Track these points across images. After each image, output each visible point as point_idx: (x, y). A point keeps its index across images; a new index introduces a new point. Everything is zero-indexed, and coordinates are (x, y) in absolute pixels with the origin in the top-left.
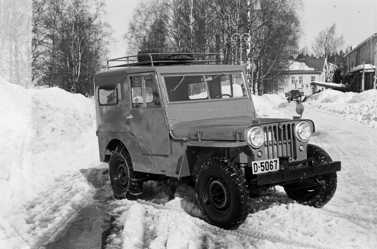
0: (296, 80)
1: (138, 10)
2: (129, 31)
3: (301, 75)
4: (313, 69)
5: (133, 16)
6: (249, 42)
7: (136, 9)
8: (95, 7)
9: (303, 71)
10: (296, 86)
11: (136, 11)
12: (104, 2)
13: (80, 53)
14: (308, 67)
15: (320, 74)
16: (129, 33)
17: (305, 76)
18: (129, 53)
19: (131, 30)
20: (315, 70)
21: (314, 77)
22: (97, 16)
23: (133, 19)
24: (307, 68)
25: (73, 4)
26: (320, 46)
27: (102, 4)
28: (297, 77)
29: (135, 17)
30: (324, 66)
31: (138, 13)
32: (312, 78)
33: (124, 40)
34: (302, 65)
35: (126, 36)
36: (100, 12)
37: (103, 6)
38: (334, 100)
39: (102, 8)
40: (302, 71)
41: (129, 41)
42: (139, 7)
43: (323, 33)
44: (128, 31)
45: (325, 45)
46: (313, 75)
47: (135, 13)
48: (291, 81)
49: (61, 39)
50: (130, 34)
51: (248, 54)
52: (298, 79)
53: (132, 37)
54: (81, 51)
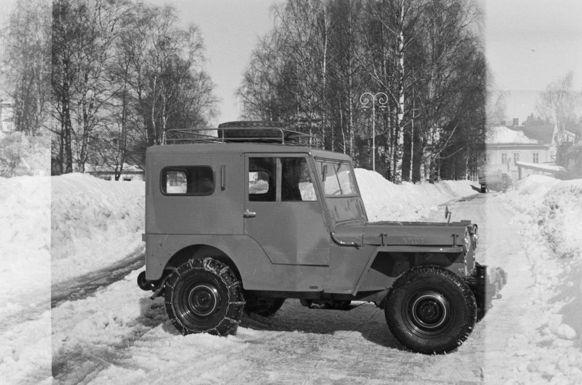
0: (508, 158)
1: (257, 52)
2: (244, 84)
3: (515, 151)
4: (535, 142)
5: (250, 61)
6: (402, 104)
7: (255, 52)
8: (187, 50)
9: (520, 144)
10: (508, 167)
11: (254, 56)
12: (201, 43)
13: (164, 118)
14: (528, 138)
15: (547, 148)
16: (244, 87)
17: (523, 153)
18: (245, 117)
19: (246, 82)
20: (539, 143)
21: (537, 154)
22: (190, 63)
23: (250, 66)
24: (526, 140)
25: (156, 46)
26: (548, 106)
27: (198, 46)
28: (510, 154)
29: (253, 63)
30: (554, 137)
31: (257, 57)
32: (534, 155)
33: (236, 97)
34: (518, 134)
35: (239, 92)
36: (195, 58)
37: (201, 50)
38: (533, 192)
39: (197, 52)
40: (518, 144)
41: (245, 99)
42: (260, 48)
43: (553, 86)
44: (241, 85)
45: (556, 105)
46: (536, 151)
47: (254, 58)
48: (501, 160)
49: (138, 98)
50: (246, 89)
51: (399, 122)
52: (512, 157)
53: (248, 93)
54: (165, 116)
